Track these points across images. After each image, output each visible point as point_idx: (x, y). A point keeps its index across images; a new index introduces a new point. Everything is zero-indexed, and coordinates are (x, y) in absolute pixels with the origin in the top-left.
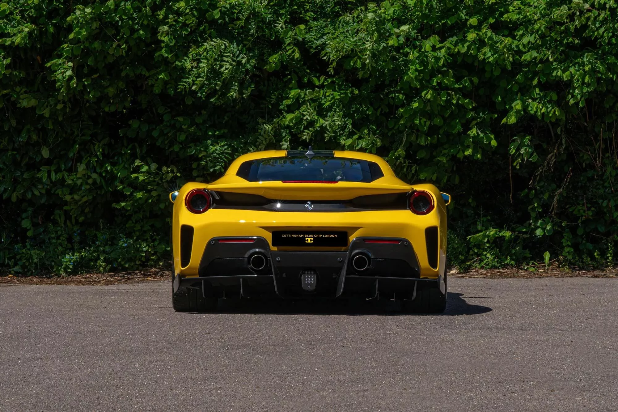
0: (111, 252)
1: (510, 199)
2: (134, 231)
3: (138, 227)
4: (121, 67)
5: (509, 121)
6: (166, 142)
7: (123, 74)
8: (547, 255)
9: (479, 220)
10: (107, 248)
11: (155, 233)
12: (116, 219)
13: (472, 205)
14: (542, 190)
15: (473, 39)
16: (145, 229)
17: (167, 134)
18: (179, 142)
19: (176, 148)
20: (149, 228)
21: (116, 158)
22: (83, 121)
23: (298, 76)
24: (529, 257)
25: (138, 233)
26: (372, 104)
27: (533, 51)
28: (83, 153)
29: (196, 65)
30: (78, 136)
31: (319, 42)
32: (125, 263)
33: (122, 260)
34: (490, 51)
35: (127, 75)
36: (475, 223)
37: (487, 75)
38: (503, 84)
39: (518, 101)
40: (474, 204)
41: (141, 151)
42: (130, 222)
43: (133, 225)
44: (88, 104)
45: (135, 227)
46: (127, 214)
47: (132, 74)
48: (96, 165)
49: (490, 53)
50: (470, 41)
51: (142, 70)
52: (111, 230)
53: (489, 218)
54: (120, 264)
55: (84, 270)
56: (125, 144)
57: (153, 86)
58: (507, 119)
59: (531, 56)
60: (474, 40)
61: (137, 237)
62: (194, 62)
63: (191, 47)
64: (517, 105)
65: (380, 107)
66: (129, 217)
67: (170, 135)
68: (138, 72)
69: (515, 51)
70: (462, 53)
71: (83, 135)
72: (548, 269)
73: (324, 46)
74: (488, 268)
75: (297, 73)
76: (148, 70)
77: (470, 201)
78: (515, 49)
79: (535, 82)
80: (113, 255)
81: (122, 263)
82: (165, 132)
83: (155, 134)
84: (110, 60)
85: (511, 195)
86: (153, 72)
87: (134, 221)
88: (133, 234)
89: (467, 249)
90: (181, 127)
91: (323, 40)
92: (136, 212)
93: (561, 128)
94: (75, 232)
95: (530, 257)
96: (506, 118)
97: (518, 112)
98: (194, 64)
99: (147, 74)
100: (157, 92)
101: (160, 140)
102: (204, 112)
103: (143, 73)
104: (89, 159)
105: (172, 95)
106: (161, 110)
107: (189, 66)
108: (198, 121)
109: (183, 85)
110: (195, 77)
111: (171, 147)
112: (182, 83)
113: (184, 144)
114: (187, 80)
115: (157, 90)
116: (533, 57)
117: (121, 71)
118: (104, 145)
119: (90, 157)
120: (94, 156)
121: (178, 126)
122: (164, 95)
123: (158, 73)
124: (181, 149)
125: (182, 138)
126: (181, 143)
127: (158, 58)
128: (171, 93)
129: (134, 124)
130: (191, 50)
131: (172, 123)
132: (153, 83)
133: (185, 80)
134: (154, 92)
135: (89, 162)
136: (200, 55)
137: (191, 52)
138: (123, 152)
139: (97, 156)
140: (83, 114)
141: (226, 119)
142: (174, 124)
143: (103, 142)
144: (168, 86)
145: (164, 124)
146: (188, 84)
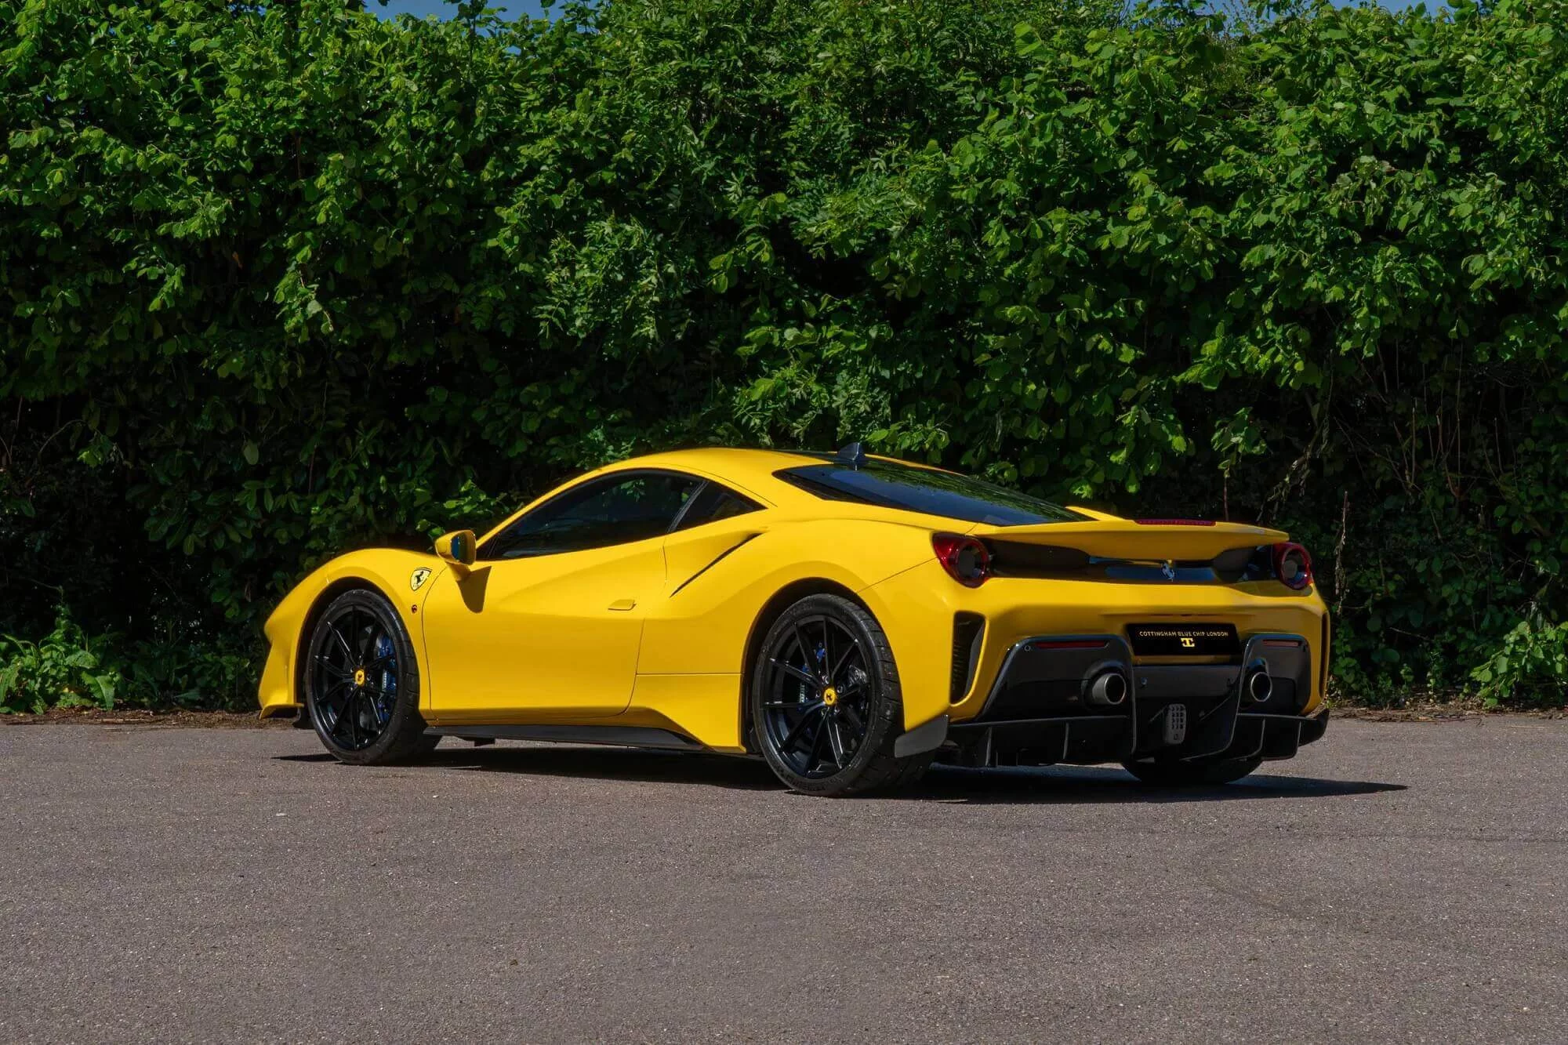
4: (403, 275)
6: (500, 434)
7: (407, 289)
15: (1140, 218)
17: (503, 415)
18: (526, 434)
19: (520, 447)
21: (400, 466)
22: (330, 388)
23: (771, 297)
27: (1269, 244)
28: (329, 456)
29: (568, 274)
30: (320, 417)
35: (415, 293)
41: (452, 452)
44: (339, 354)
47: (424, 290)
48: (357, 480)
50: (1132, 223)
51: (444, 282)
57: (469, 315)
59: (1262, 256)
62: (563, 267)
63: (555, 236)
67: (506, 418)
68: (438, 285)
70: (1119, 249)
71: (330, 418)
75: (769, 292)
76: (462, 284)
79: (1267, 308)
82: (498, 412)
83: (479, 415)
84: (378, 263)
86: (468, 287)
90: (530, 402)
93: (1321, 406)
98: (565, 273)
99: (456, 290)
100: (478, 327)
101: (488, 429)
102: (575, 372)
103: (447, 287)
104: (341, 468)
105: (509, 335)
106: (489, 365)
107: (552, 277)
108: (566, 389)
109: (546, 320)
110: (567, 298)
111: (510, 443)
112: (545, 315)
113: (537, 438)
114: (550, 307)
115: (478, 323)
116: (1267, 257)
117: (404, 282)
118: (376, 437)
119: (344, 463)
120: (353, 462)
121: (524, 400)
122: (492, 334)
123: (479, 289)
124: (530, 447)
125: (532, 425)
126: (531, 436)
127: (475, 258)
128: (507, 329)
129: (438, 394)
130: (554, 242)
131: (512, 395)
132: (469, 310)
133: (545, 307)
134: (472, 327)
135: (342, 474)
136: (573, 254)
137: (555, 247)
138: (416, 453)
139: (357, 461)
140: (328, 372)
141: (626, 384)
142: (517, 397)
143: (373, 433)
144: (500, 317)
145: (497, 395)
146: (555, 316)
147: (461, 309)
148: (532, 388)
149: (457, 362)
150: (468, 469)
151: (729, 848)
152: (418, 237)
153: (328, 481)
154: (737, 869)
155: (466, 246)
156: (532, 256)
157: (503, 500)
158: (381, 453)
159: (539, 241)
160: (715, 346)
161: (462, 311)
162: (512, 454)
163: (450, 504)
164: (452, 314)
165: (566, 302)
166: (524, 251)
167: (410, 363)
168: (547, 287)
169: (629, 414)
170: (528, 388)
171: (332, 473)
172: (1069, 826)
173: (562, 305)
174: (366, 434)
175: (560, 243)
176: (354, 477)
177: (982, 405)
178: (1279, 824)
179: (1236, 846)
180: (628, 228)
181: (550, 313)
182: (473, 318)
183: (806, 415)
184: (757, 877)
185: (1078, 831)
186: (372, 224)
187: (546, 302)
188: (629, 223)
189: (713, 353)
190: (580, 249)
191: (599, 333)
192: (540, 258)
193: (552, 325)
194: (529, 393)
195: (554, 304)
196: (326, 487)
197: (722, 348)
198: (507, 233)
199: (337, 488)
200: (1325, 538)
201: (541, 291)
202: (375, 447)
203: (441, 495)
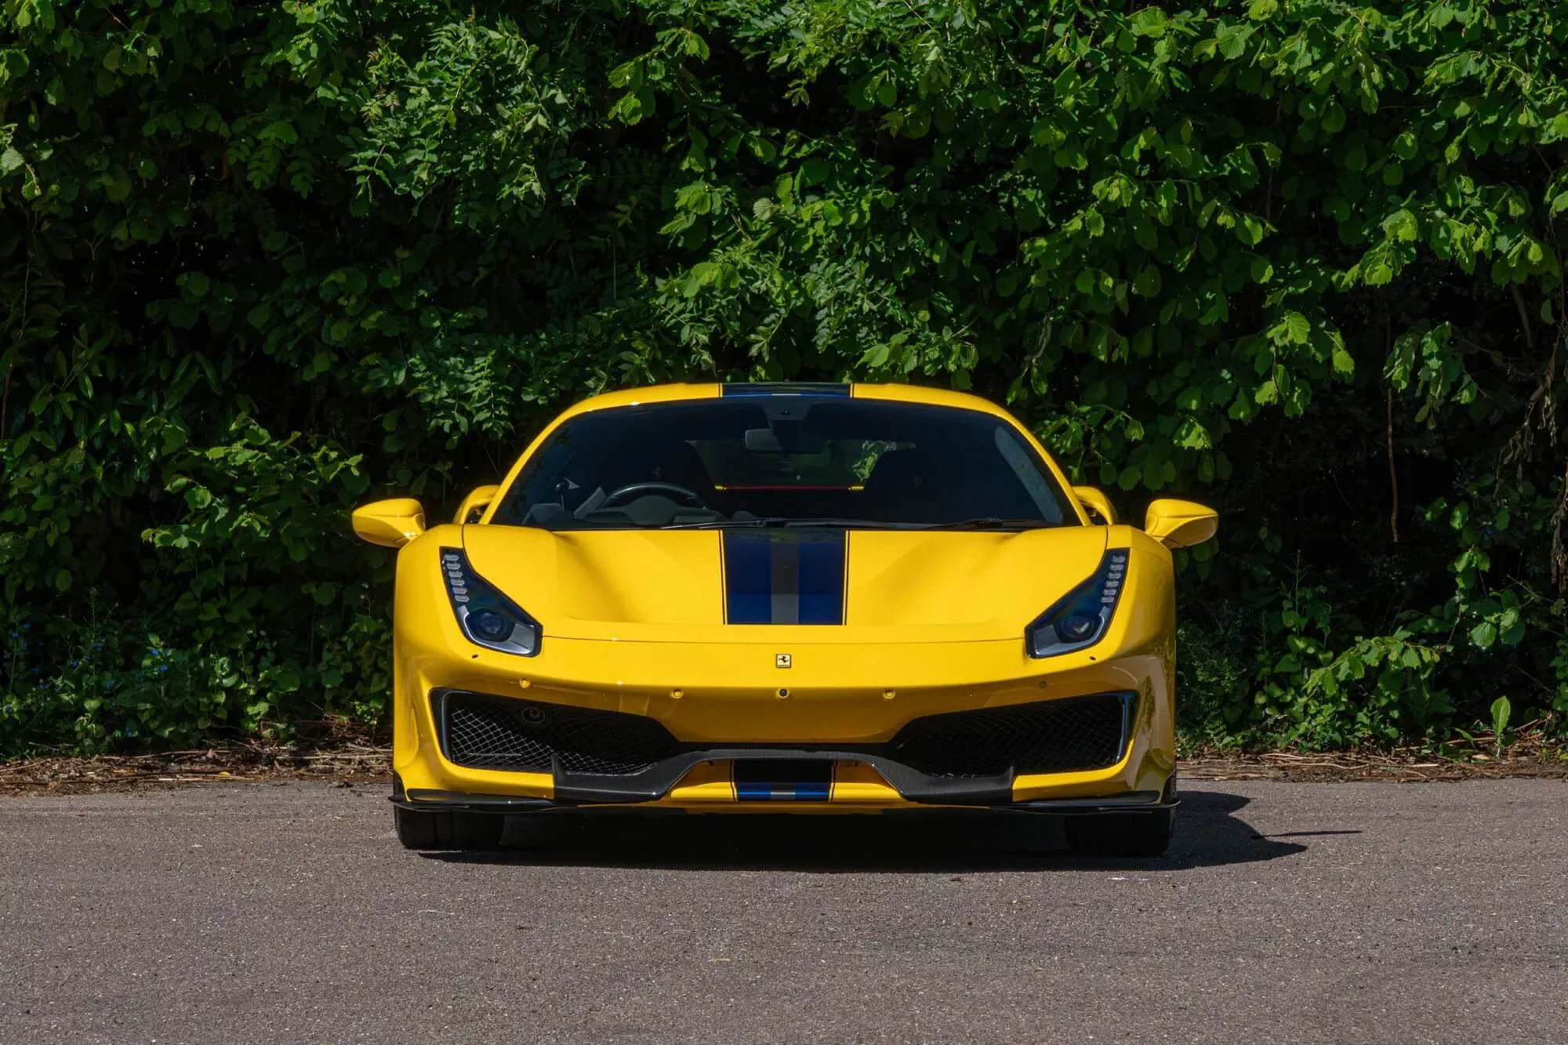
0: (118, 692)
1: (1391, 526)
2: (200, 626)
3: (212, 612)
4: (143, 107)
5: (1370, 275)
6: (290, 346)
7: (149, 130)
8: (1502, 709)
9: (1289, 595)
10: (109, 680)
11: (263, 633)
12: (142, 584)
13: (1268, 547)
14: (1487, 499)
15: (1267, 16)
16: (233, 618)
17: (295, 317)
18: (329, 346)
19: (321, 364)
20: (248, 616)
21: (141, 395)
22: (34, 277)
23: (709, 137)
24: (1449, 715)
25: (209, 632)
26: (943, 228)
27: (1464, 54)
28: (33, 380)
29: (396, 103)
30: (18, 323)
31: (768, 25)
32: (164, 725)
33: (153, 718)
34: (1309, 49)
35: (162, 135)
36: (1276, 607)
37: (1305, 134)
38: (1354, 161)
39: (1403, 213)
40: (1277, 545)
41: (219, 374)
42: (187, 596)
43: (194, 605)
44: (46, 226)
45: (203, 612)
46: (177, 571)
47: (176, 131)
48: (75, 416)
49: (1309, 55)
50: (1254, 23)
51: (207, 119)
52: (127, 622)
53: (1322, 589)
54: (145, 730)
55: (32, 748)
56: (171, 351)
57: (243, 167)
58: (1362, 268)
59: (1457, 72)
60: (1267, 21)
61: (207, 645)
62: (387, 93)
63: (375, 47)
64: (1402, 225)
65: (970, 238)
66: (182, 583)
67: (299, 322)
68: (196, 124)
69: (1393, 54)
70: (1230, 61)
71: (35, 323)
72: (1504, 754)
73: (782, 35)
74: (1313, 750)
75: (703, 128)
76: (229, 118)
77: (1263, 533)
78: (1393, 46)
79: (1452, 153)
80: (124, 700)
81: (153, 725)
82: (288, 313)
83: (258, 318)
84: (104, 88)
85: (1394, 517)
86: (241, 125)
87: (199, 595)
88: (196, 634)
89: (1247, 689)
90: (335, 300)
91: (779, 18)
92: (204, 566)
93: (1553, 305)
94: (13, 627)
95: (1451, 715)
96: (1358, 265)
97: (1400, 247)
98: (391, 100)
99: (224, 131)
100: (257, 185)
101: (272, 339)
102: (402, 254)
103: (212, 127)
104: (51, 398)
105: (304, 196)
106: (273, 242)
107: (372, 108)
108: (391, 279)
109: (365, 173)
110: (394, 139)
111: (305, 361)
112: (362, 167)
113: (346, 356)
114: (370, 154)
115: (257, 179)
116: (1464, 74)
117: (144, 118)
118: (104, 352)
119: (55, 391)
120: (68, 390)
121: (325, 293)
122: (278, 195)
123: (258, 126)
124: (336, 366)
125: (338, 333)
126: (338, 350)
127: (252, 79)
128: (301, 186)
129: (195, 285)
130: (373, 55)
131: (308, 286)
132: (243, 159)
133: (362, 154)
134: (248, 185)
135: (53, 406)
136: (402, 71)
137: (375, 63)
138: (163, 377)
139: (75, 387)
140: (31, 254)
141: (483, 272)
142: (314, 290)
143: (102, 343)
144: (291, 168)
145: (286, 286)
146: (378, 167)
147: (232, 157)
148: (338, 277)
149: (225, 237)
150: (242, 400)
151: (595, 983)
152: (167, 47)
153: (30, 418)
154: (600, 1018)
155: (239, 61)
156: (336, 75)
157: (297, 442)
158: (111, 375)
159: (350, 52)
160: (624, 214)
161: (232, 161)
162: (308, 375)
163: (215, 453)
164: (219, 163)
165: (393, 144)
166: (325, 67)
167: (153, 240)
168: (361, 122)
169: (483, 313)
170: (332, 277)
171: (37, 408)
172: (1132, 947)
173: (388, 150)
174: (90, 345)
175: (381, 60)
176: (69, 413)
177: (1024, 304)
178: (1458, 943)
179: (1387, 978)
180: (494, 35)
181: (371, 162)
182: (247, 172)
183: (767, 320)
184: (629, 1031)
185: (1144, 954)
186: (97, 29)
187: (361, 147)
188: (495, 29)
189: (620, 224)
190: (412, 66)
191: (443, 191)
192: (352, 81)
193: (375, 179)
194: (334, 283)
195: (373, 146)
196: (28, 424)
197: (633, 217)
198: (305, 40)
199: (44, 428)
200: (1541, 502)
201: (353, 130)
202: (103, 367)
203: (203, 440)
